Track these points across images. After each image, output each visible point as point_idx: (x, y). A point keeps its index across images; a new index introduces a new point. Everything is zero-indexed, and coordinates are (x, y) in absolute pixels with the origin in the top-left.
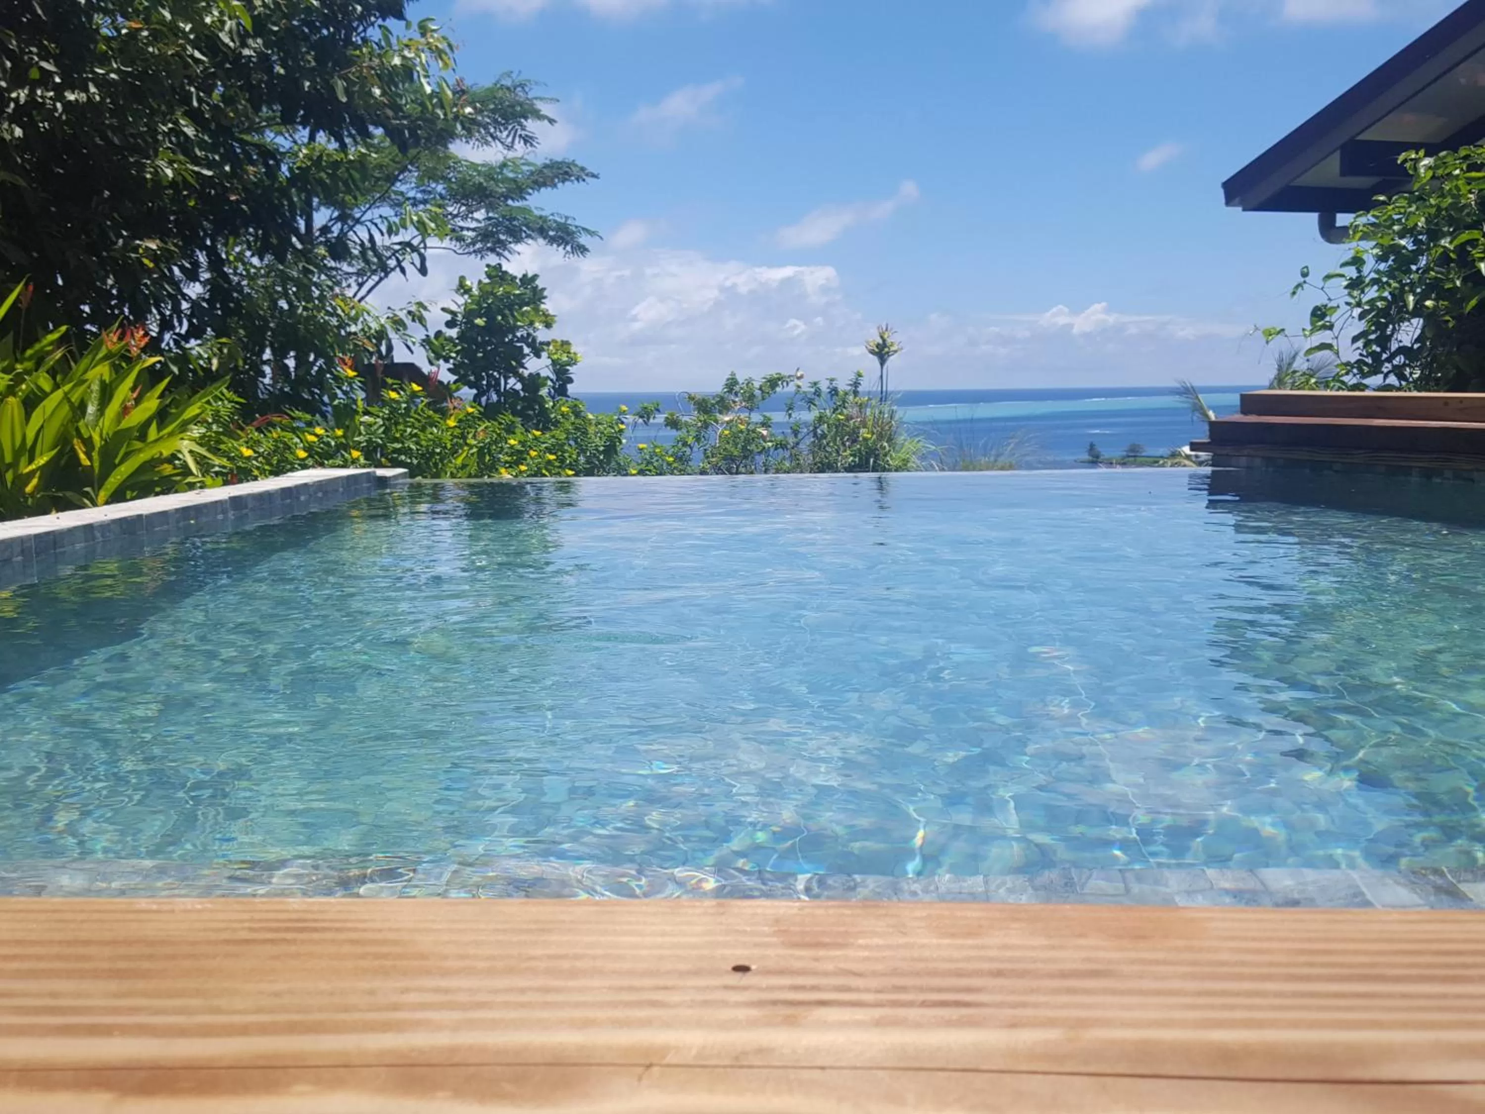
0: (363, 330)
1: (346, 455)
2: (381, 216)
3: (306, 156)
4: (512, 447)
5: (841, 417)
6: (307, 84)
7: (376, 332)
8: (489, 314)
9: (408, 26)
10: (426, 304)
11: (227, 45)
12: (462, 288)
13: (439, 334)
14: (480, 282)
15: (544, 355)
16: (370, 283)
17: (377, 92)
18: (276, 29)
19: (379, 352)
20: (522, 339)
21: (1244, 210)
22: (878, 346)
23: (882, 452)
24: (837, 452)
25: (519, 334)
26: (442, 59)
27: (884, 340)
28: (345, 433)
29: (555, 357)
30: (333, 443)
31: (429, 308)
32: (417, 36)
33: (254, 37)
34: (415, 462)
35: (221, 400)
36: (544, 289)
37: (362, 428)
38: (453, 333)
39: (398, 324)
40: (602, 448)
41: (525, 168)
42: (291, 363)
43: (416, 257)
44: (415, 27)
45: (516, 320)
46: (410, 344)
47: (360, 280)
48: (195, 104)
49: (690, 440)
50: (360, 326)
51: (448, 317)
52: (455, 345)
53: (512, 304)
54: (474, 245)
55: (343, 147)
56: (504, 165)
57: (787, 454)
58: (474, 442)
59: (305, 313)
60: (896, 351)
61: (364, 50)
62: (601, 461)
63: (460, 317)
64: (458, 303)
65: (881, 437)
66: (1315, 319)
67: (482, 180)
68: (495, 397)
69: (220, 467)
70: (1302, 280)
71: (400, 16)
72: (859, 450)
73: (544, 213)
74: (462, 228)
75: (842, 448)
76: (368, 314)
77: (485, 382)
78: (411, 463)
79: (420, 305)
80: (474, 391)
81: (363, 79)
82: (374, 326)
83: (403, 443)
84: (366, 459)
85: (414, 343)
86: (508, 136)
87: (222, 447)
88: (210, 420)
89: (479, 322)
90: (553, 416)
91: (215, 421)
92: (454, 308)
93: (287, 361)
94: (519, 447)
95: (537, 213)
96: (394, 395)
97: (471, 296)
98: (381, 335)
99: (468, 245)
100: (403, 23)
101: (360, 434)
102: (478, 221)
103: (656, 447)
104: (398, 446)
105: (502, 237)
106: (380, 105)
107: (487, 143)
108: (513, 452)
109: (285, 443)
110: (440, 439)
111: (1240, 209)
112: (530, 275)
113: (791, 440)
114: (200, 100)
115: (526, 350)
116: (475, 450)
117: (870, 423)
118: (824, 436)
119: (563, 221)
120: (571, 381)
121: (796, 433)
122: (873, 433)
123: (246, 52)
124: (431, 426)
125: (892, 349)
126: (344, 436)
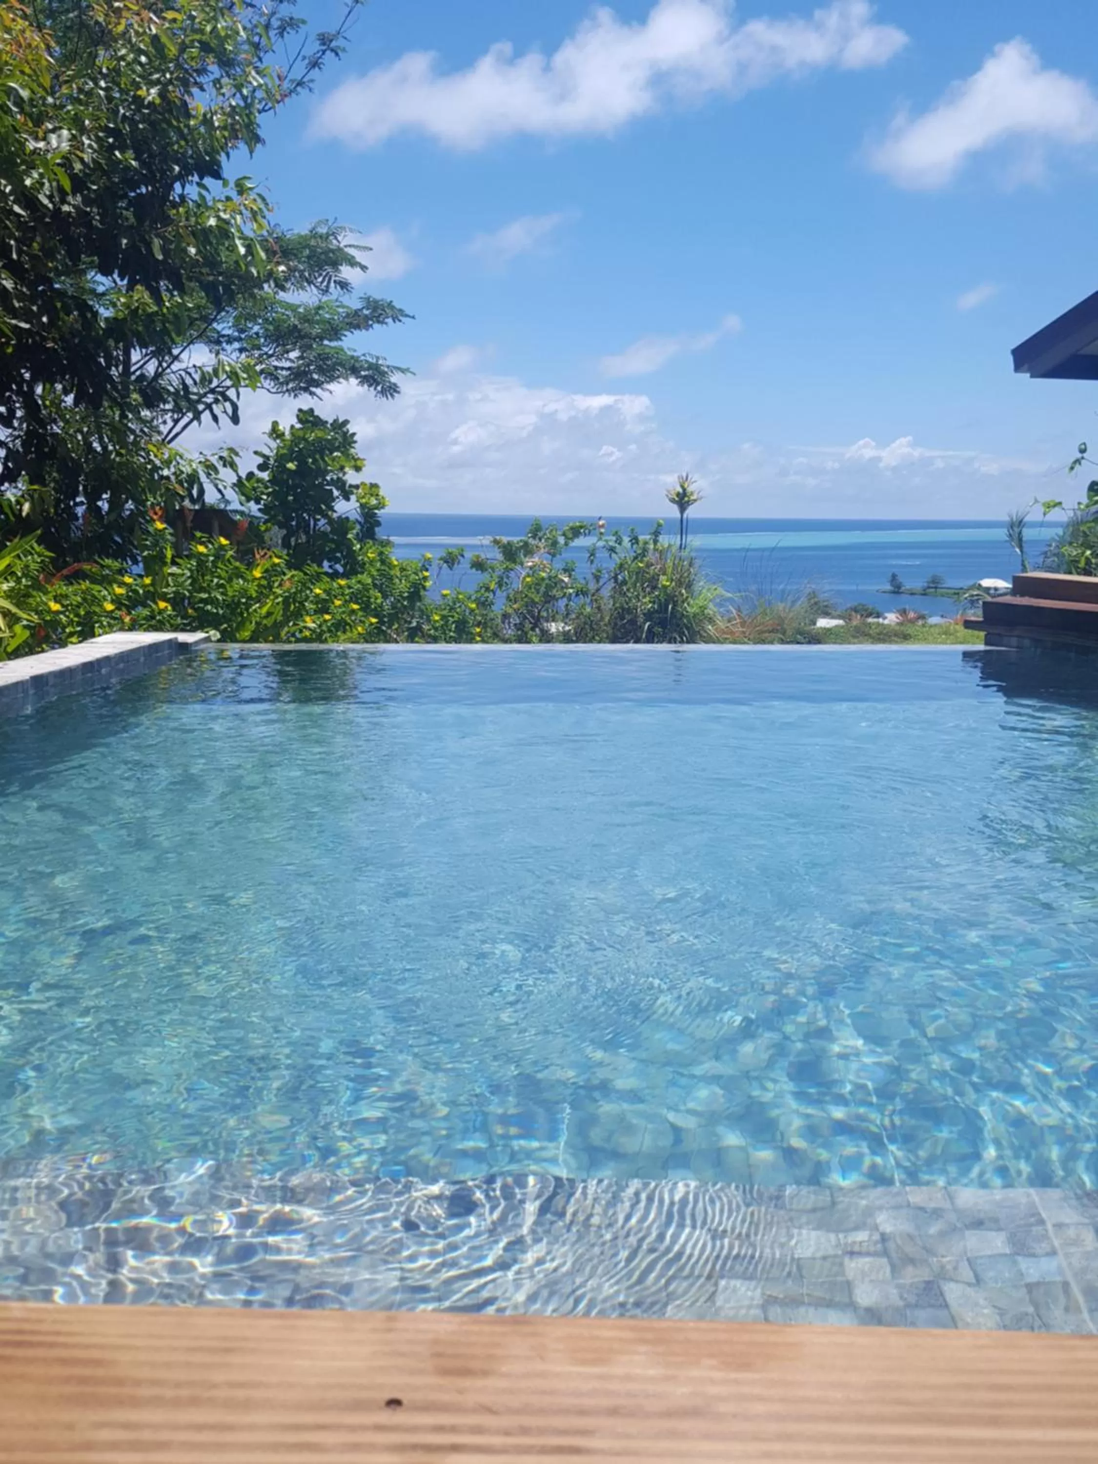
0: (175, 474)
1: (154, 606)
2: (194, 366)
3: (123, 304)
4: (317, 596)
5: (641, 565)
6: (125, 241)
7: (188, 475)
8: (300, 457)
9: (225, 183)
10: (238, 450)
11: (46, 207)
12: (275, 432)
13: (251, 475)
14: (292, 427)
15: (353, 498)
16: (185, 420)
17: (192, 251)
18: (95, 187)
19: (190, 495)
20: (332, 482)
21: (1032, 377)
22: (678, 494)
23: (680, 599)
24: (637, 597)
25: (328, 478)
26: (256, 221)
27: (684, 490)
28: (153, 581)
29: (364, 501)
30: (141, 591)
31: (241, 454)
32: (233, 194)
33: (74, 194)
34: (221, 612)
35: (31, 554)
36: (354, 434)
37: (170, 579)
38: (265, 476)
39: (210, 468)
40: (406, 595)
41: (341, 310)
42: (104, 505)
43: (228, 406)
44: (232, 184)
45: (327, 465)
46: (220, 487)
47: (176, 416)
48: (15, 256)
49: (493, 586)
50: (173, 470)
51: (260, 460)
52: (267, 488)
53: (323, 448)
54: (287, 384)
55: (159, 301)
56: (319, 308)
57: (588, 600)
58: (279, 591)
59: (118, 459)
60: (695, 500)
61: (181, 209)
62: (405, 607)
63: (272, 462)
64: (270, 447)
65: (680, 583)
66: (1092, 493)
67: (297, 323)
68: (304, 538)
69: (28, 620)
70: (1079, 455)
71: (217, 175)
72: (657, 597)
73: (355, 354)
74: (276, 368)
75: (642, 594)
76: (181, 457)
77: (294, 523)
78: (217, 613)
79: (232, 450)
80: (284, 532)
81: (178, 236)
82: (187, 470)
83: (210, 593)
84: (174, 610)
85: (225, 487)
86: (322, 282)
87: (31, 600)
88: (19, 574)
89: (291, 466)
90: (360, 558)
91: (25, 575)
92: (267, 452)
93: (100, 503)
94: (324, 596)
95: (349, 353)
96: (201, 549)
97: (283, 440)
98: (193, 478)
99: (282, 384)
100: (220, 182)
101: (168, 585)
102: (292, 361)
103: (459, 593)
104: (204, 596)
105: (316, 376)
106: (195, 263)
107: (303, 288)
108: (318, 600)
109: (93, 596)
110: (246, 591)
111: (1028, 375)
112: (341, 420)
113: (592, 586)
114: (20, 252)
115: (336, 493)
116: (280, 599)
117: (669, 571)
118: (624, 582)
119: (374, 361)
120: (378, 524)
121: (597, 578)
122: (672, 580)
123: (66, 208)
124: (238, 578)
125: (692, 498)
126: (153, 584)
